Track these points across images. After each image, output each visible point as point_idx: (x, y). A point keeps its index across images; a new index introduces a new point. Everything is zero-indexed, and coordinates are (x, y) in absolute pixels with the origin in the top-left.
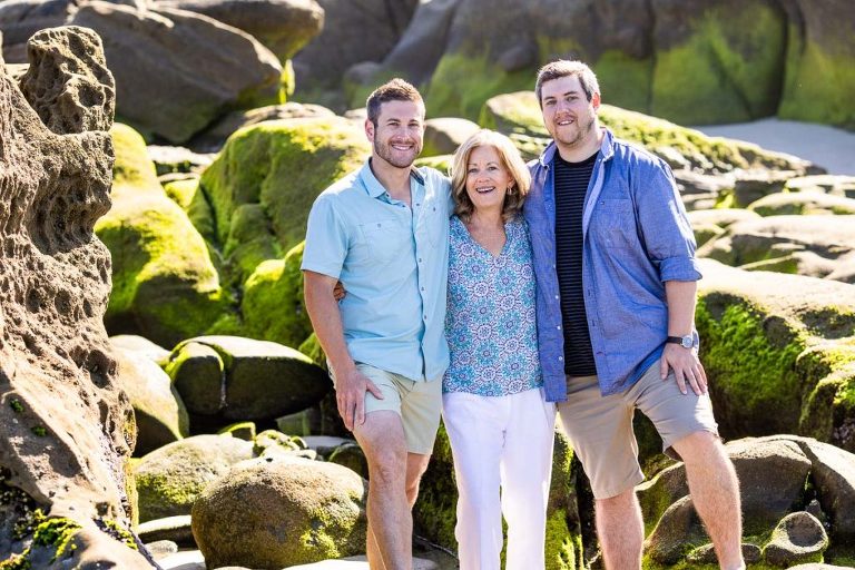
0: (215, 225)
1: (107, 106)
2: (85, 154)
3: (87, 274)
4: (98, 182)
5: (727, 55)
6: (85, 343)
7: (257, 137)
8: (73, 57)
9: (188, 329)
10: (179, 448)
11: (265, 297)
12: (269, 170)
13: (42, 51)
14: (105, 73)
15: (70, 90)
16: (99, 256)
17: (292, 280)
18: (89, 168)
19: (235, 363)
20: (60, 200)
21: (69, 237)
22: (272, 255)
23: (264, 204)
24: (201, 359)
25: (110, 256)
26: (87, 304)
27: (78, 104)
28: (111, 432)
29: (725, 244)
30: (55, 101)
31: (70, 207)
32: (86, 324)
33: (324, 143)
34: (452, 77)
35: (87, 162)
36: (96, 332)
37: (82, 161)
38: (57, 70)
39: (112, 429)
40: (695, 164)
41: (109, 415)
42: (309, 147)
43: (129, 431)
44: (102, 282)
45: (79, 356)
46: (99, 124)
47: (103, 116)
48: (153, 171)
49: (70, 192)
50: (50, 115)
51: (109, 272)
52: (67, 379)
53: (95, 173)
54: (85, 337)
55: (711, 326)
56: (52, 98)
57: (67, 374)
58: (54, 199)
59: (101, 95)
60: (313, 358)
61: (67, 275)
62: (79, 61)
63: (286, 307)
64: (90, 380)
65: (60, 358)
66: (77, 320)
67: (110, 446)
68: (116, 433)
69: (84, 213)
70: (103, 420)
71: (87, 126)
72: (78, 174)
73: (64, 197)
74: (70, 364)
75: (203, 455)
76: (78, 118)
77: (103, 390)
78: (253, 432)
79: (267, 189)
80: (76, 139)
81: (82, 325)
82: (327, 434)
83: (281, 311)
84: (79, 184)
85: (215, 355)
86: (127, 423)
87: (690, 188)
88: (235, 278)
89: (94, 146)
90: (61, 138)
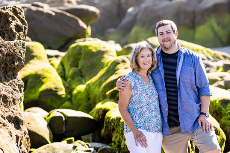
0: (64, 74)
1: (24, 32)
2: (15, 48)
3: (14, 90)
4: (19, 58)
5: (216, 28)
6: (12, 114)
7: (78, 47)
8: (14, 15)
9: (55, 106)
10: (48, 147)
11: (79, 97)
12: (81, 57)
13: (3, 13)
14: (24, 21)
15: (11, 26)
16: (19, 83)
17: (88, 92)
18: (16, 53)
19: (68, 118)
20: (6, 64)
21: (9, 76)
22: (81, 83)
23: (80, 67)
24: (57, 117)
25: (23, 83)
26: (14, 100)
27: (14, 31)
28: (20, 146)
29: (222, 83)
30: (6, 30)
31: (9, 66)
32: (13, 107)
33: (98, 49)
34: (136, 33)
35: (16, 51)
36: (17, 110)
37: (14, 50)
38: (8, 20)
39: (21, 145)
40: (209, 59)
41: (19, 140)
42: (94, 50)
43: (27, 145)
44: (20, 92)
45: (10, 119)
46: (21, 38)
47: (23, 36)
48: (46, 57)
49: (9, 61)
50: (5, 35)
51: (23, 89)
52: (4, 127)
53: (18, 55)
54: (12, 112)
55: (223, 110)
56: (6, 29)
57: (4, 125)
58: (4, 63)
59: (23, 28)
60: (93, 117)
61: (7, 90)
62: (15, 17)
63: (86, 100)
64: (14, 127)
65: (3, 119)
66: (10, 106)
67: (19, 151)
68: (22, 146)
69: (14, 68)
70: (17, 142)
71: (17, 39)
72: (12, 55)
73: (7, 62)
74: (6, 122)
75: (56, 149)
76: (14, 36)
77: (18, 130)
78: (73, 141)
79: (81, 63)
80: (12, 43)
81: (11, 108)
82: (98, 142)
83: (84, 101)
84: (13, 58)
85: (62, 115)
86: (27, 142)
87: (207, 66)
88: (70, 90)
89: (19, 45)
90: (7, 42)
